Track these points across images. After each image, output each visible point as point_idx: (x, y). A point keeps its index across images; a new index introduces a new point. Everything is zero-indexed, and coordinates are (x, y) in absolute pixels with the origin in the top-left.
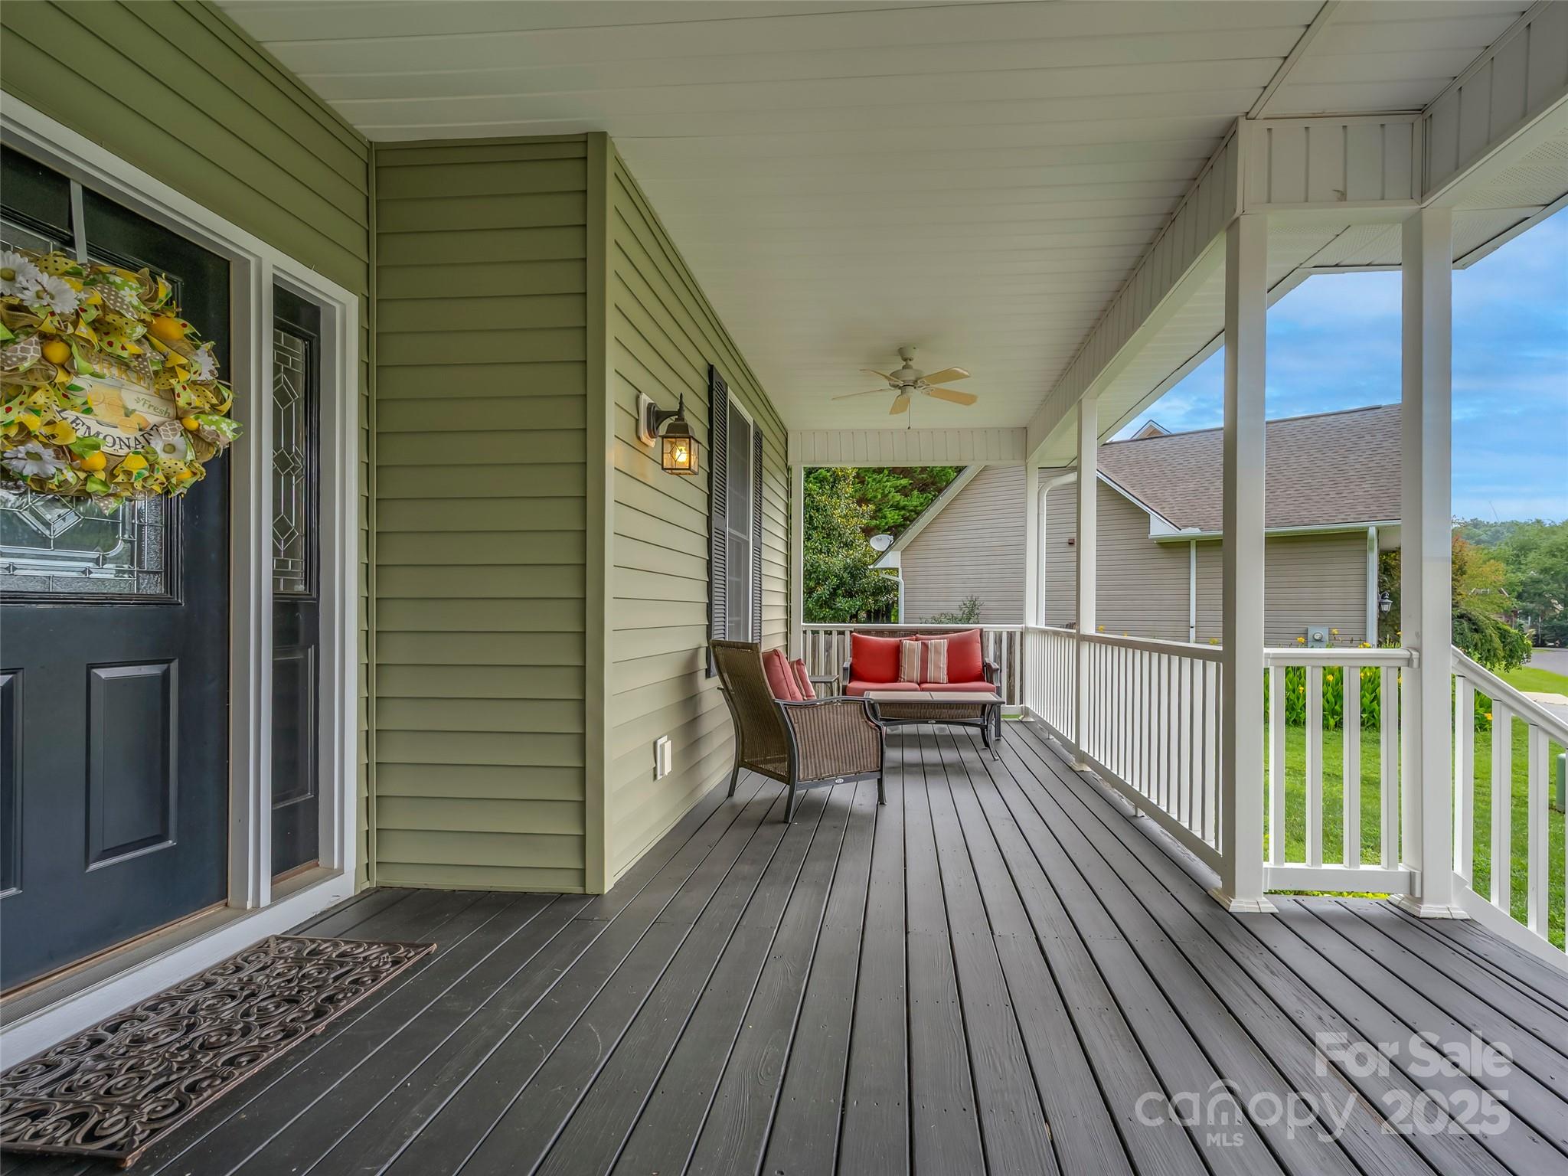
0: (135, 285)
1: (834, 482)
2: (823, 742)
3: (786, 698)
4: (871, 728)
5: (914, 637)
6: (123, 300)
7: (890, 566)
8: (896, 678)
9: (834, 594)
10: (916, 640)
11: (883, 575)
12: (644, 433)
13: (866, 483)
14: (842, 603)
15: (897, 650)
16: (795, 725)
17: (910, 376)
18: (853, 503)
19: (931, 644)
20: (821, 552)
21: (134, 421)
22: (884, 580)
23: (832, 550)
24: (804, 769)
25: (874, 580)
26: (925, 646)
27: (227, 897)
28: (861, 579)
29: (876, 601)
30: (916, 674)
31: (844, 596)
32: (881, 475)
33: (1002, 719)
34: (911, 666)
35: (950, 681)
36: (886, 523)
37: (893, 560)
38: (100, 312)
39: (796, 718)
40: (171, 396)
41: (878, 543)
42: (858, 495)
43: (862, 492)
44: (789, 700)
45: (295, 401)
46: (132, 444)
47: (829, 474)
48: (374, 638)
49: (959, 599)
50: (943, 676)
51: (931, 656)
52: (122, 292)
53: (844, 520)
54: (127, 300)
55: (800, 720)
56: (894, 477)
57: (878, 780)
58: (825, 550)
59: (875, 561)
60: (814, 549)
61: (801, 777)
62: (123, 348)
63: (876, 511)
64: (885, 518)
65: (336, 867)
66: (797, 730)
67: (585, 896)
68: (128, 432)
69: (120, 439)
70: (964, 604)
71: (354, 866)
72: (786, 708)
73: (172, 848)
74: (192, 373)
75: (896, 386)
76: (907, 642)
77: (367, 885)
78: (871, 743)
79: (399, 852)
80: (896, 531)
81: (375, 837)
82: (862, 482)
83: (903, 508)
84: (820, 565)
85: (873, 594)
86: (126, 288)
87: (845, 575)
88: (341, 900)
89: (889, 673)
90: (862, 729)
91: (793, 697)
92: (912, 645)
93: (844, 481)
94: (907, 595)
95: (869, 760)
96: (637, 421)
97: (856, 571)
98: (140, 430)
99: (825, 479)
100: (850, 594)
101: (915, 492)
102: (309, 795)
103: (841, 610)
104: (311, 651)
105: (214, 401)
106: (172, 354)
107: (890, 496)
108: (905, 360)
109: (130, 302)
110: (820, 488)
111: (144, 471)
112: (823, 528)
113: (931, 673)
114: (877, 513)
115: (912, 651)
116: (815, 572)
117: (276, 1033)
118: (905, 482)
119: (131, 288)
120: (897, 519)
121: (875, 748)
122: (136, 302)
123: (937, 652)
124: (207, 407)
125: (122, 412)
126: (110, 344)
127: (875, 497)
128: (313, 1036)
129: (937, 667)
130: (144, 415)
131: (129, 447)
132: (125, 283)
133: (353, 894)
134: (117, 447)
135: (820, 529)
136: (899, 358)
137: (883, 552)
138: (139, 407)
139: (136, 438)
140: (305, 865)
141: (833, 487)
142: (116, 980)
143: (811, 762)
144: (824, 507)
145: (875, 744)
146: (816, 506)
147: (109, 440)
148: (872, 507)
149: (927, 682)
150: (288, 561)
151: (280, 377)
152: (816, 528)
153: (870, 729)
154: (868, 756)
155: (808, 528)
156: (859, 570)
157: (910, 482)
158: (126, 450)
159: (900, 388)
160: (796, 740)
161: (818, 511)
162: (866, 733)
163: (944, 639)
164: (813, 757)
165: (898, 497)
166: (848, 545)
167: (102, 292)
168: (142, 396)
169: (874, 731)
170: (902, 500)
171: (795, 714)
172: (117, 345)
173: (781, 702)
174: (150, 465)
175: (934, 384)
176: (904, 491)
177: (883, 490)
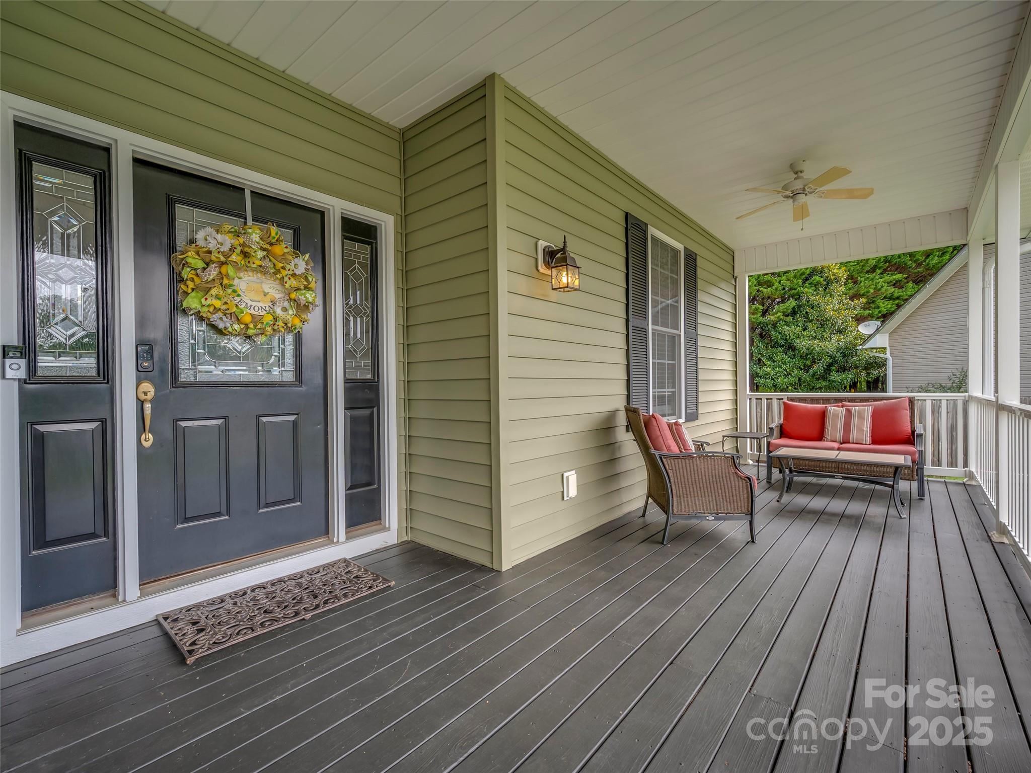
0: (258, 231)
1: (828, 284)
2: (695, 486)
3: (663, 450)
4: (741, 478)
5: (840, 404)
6: (252, 240)
7: (878, 346)
8: (820, 437)
9: (828, 369)
10: (843, 406)
11: (874, 353)
12: (542, 267)
13: (859, 282)
14: (835, 376)
15: (823, 415)
16: (669, 471)
17: (798, 185)
18: (846, 298)
19: (855, 410)
20: (815, 338)
21: (268, 298)
22: (875, 357)
23: (825, 336)
24: (678, 505)
25: (865, 357)
26: (849, 412)
27: (329, 534)
28: (852, 357)
29: (868, 374)
30: (839, 435)
31: (838, 371)
32: (874, 274)
33: (925, 479)
34: (835, 427)
35: (874, 442)
36: (880, 312)
37: (882, 340)
38: (242, 248)
39: (670, 465)
40: (282, 281)
41: (865, 329)
42: (851, 293)
43: (855, 290)
44: (665, 452)
45: (364, 278)
46: (267, 309)
47: (822, 279)
48: (408, 402)
49: (949, 370)
50: (867, 437)
51: (855, 420)
52: (252, 236)
53: (836, 313)
54: (254, 239)
55: (674, 467)
56: (888, 274)
57: (750, 521)
58: (819, 336)
59: (865, 341)
60: (809, 336)
61: (675, 511)
62: (254, 263)
63: (868, 303)
64: (878, 307)
65: (387, 526)
66: (671, 475)
67: (492, 570)
68: (266, 304)
69: (262, 307)
70: (954, 375)
71: (397, 527)
72: (661, 458)
73: (299, 506)
74: (287, 270)
75: (787, 197)
76: (832, 408)
77: (405, 539)
78: (741, 491)
79: (422, 524)
80: (885, 317)
81: (410, 513)
82: (855, 282)
83: (898, 298)
84: (814, 348)
85: (866, 368)
86: (254, 234)
87: (838, 355)
88: (389, 545)
89: (815, 434)
90: (732, 479)
91: (669, 448)
92: (836, 411)
93: (837, 282)
94: (895, 369)
95: (739, 504)
96: (537, 259)
97: (848, 352)
98: (271, 302)
99: (818, 283)
100: (842, 369)
101: (910, 284)
102: (376, 486)
103: (835, 382)
104: (375, 409)
105: (305, 283)
106: (277, 263)
107: (883, 290)
108: (796, 173)
109: (255, 240)
110: (815, 291)
111: (270, 322)
112: (818, 320)
113: (854, 435)
114: (870, 303)
115: (836, 415)
116: (810, 354)
117: (292, 613)
118: (899, 276)
119: (256, 234)
120: (891, 308)
121: (746, 495)
122: (258, 240)
123: (861, 417)
124: (302, 287)
125: (263, 294)
126: (249, 262)
127: (868, 292)
128: (304, 619)
129: (861, 430)
130: (274, 294)
131: (266, 311)
132: (253, 232)
133: (396, 543)
134: (260, 311)
135: (815, 322)
136: (792, 173)
137: (871, 335)
138: (271, 291)
139: (269, 306)
140: (373, 523)
141: (826, 288)
142: (262, 567)
143: (684, 501)
144: (818, 304)
145: (745, 492)
146: (811, 304)
147: (256, 308)
148: (863, 300)
149: (849, 443)
150: (361, 362)
151: (355, 266)
152: (811, 321)
153: (740, 480)
154: (739, 501)
155: (805, 321)
156: (850, 350)
157: (904, 276)
158: (265, 312)
159: (792, 197)
160: (670, 483)
161: (813, 308)
162: (737, 483)
163: (869, 406)
164: (685, 496)
165: (891, 290)
166: (840, 332)
167: (244, 238)
168: (272, 285)
169: (744, 482)
170: (896, 292)
171: (669, 463)
172: (251, 262)
173: (657, 453)
174: (274, 319)
175: (820, 187)
176: (897, 284)
177: (876, 285)
